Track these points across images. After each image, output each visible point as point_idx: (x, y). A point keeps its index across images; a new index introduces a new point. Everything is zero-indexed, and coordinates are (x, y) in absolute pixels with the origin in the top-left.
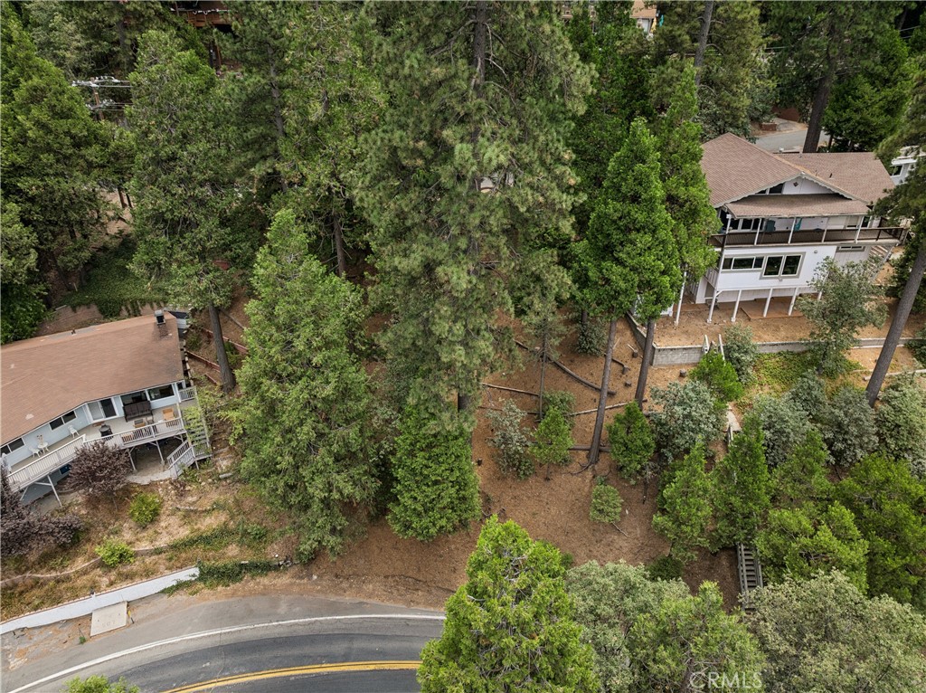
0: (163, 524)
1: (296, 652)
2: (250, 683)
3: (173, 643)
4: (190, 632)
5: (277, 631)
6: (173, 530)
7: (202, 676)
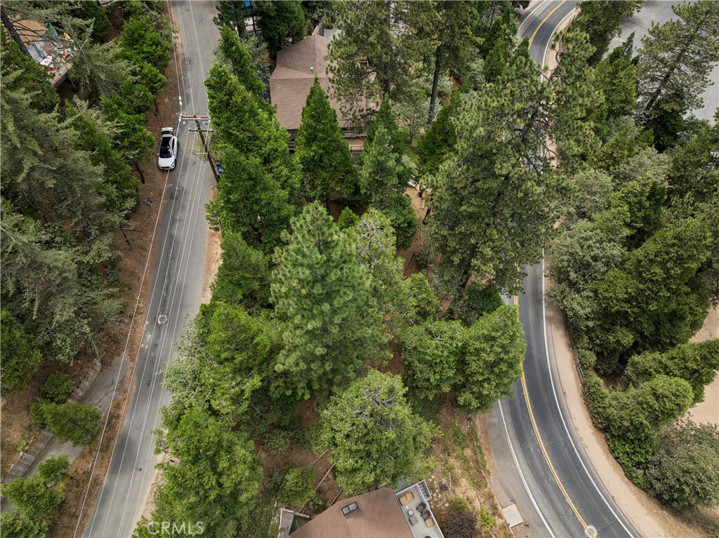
0: (461, 496)
1: (519, 408)
2: (538, 426)
3: (522, 471)
4: (515, 465)
5: (508, 420)
6: (463, 489)
7: (538, 450)
